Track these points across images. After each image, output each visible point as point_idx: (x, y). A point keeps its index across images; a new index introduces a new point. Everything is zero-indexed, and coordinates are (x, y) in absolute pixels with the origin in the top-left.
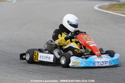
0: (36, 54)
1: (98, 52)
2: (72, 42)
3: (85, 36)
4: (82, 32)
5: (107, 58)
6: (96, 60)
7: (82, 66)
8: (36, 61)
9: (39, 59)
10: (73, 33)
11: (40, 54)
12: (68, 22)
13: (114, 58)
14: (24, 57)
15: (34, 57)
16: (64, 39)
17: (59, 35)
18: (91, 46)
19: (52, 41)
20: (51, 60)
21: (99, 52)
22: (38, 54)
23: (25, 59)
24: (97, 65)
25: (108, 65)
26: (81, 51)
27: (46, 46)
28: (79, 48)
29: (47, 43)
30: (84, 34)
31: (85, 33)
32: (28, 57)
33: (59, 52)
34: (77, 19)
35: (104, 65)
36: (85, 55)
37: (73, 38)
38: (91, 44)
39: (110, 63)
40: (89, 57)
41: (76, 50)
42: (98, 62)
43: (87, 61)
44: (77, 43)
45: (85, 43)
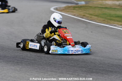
0: (27, 43)
1: (72, 43)
2: (55, 34)
3: (65, 30)
4: (63, 27)
5: (80, 48)
6: (70, 49)
7: (59, 53)
8: (27, 48)
9: (30, 47)
10: (55, 28)
11: (30, 43)
12: (54, 18)
13: (85, 48)
14: (19, 45)
15: (26, 45)
16: (49, 33)
17: (47, 30)
18: (68, 38)
19: (41, 34)
20: (38, 48)
21: (74, 43)
22: (29, 43)
23: (20, 47)
24: (71, 53)
25: (80, 53)
26: (61, 42)
27: (36, 37)
28: (60, 40)
29: (37, 35)
30: (64, 29)
31: (66, 28)
32: (22, 45)
33: (45, 42)
34: (61, 17)
35: (77, 53)
36: (63, 45)
37: (57, 32)
38: (68, 37)
39: (82, 52)
40: (65, 46)
41: (57, 41)
42: (72, 51)
43: (63, 50)
44: (59, 35)
45: (64, 36)
